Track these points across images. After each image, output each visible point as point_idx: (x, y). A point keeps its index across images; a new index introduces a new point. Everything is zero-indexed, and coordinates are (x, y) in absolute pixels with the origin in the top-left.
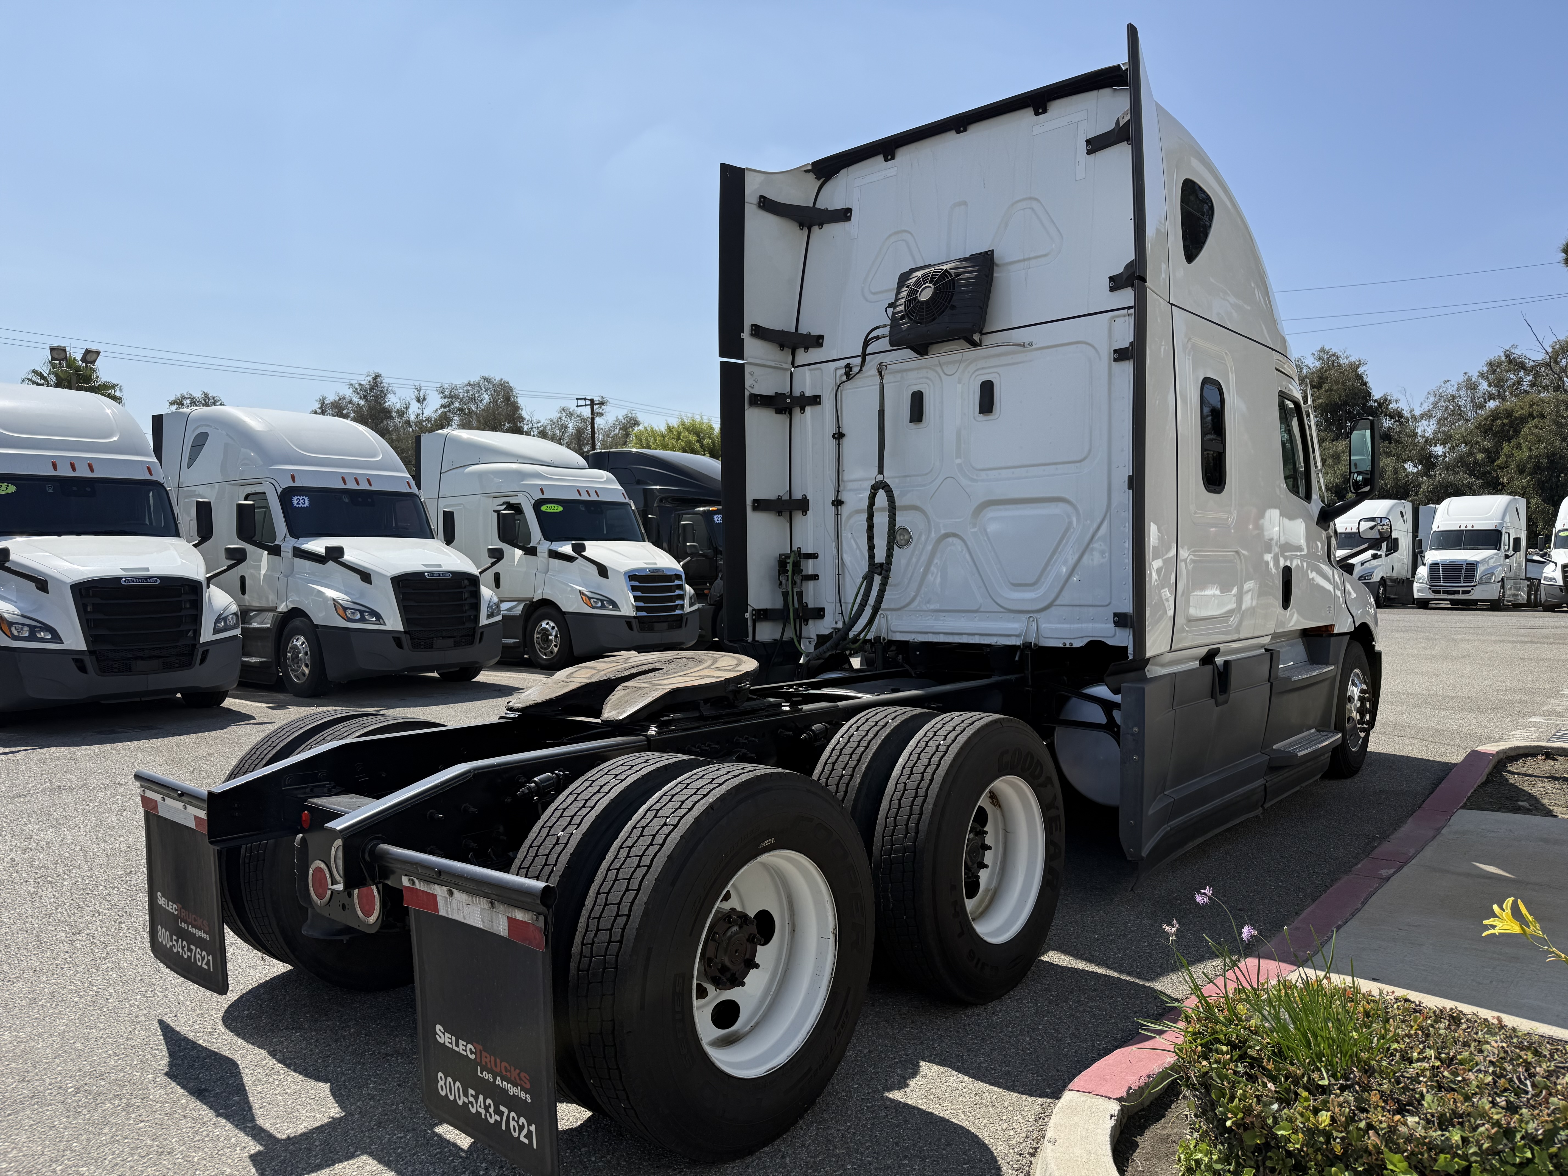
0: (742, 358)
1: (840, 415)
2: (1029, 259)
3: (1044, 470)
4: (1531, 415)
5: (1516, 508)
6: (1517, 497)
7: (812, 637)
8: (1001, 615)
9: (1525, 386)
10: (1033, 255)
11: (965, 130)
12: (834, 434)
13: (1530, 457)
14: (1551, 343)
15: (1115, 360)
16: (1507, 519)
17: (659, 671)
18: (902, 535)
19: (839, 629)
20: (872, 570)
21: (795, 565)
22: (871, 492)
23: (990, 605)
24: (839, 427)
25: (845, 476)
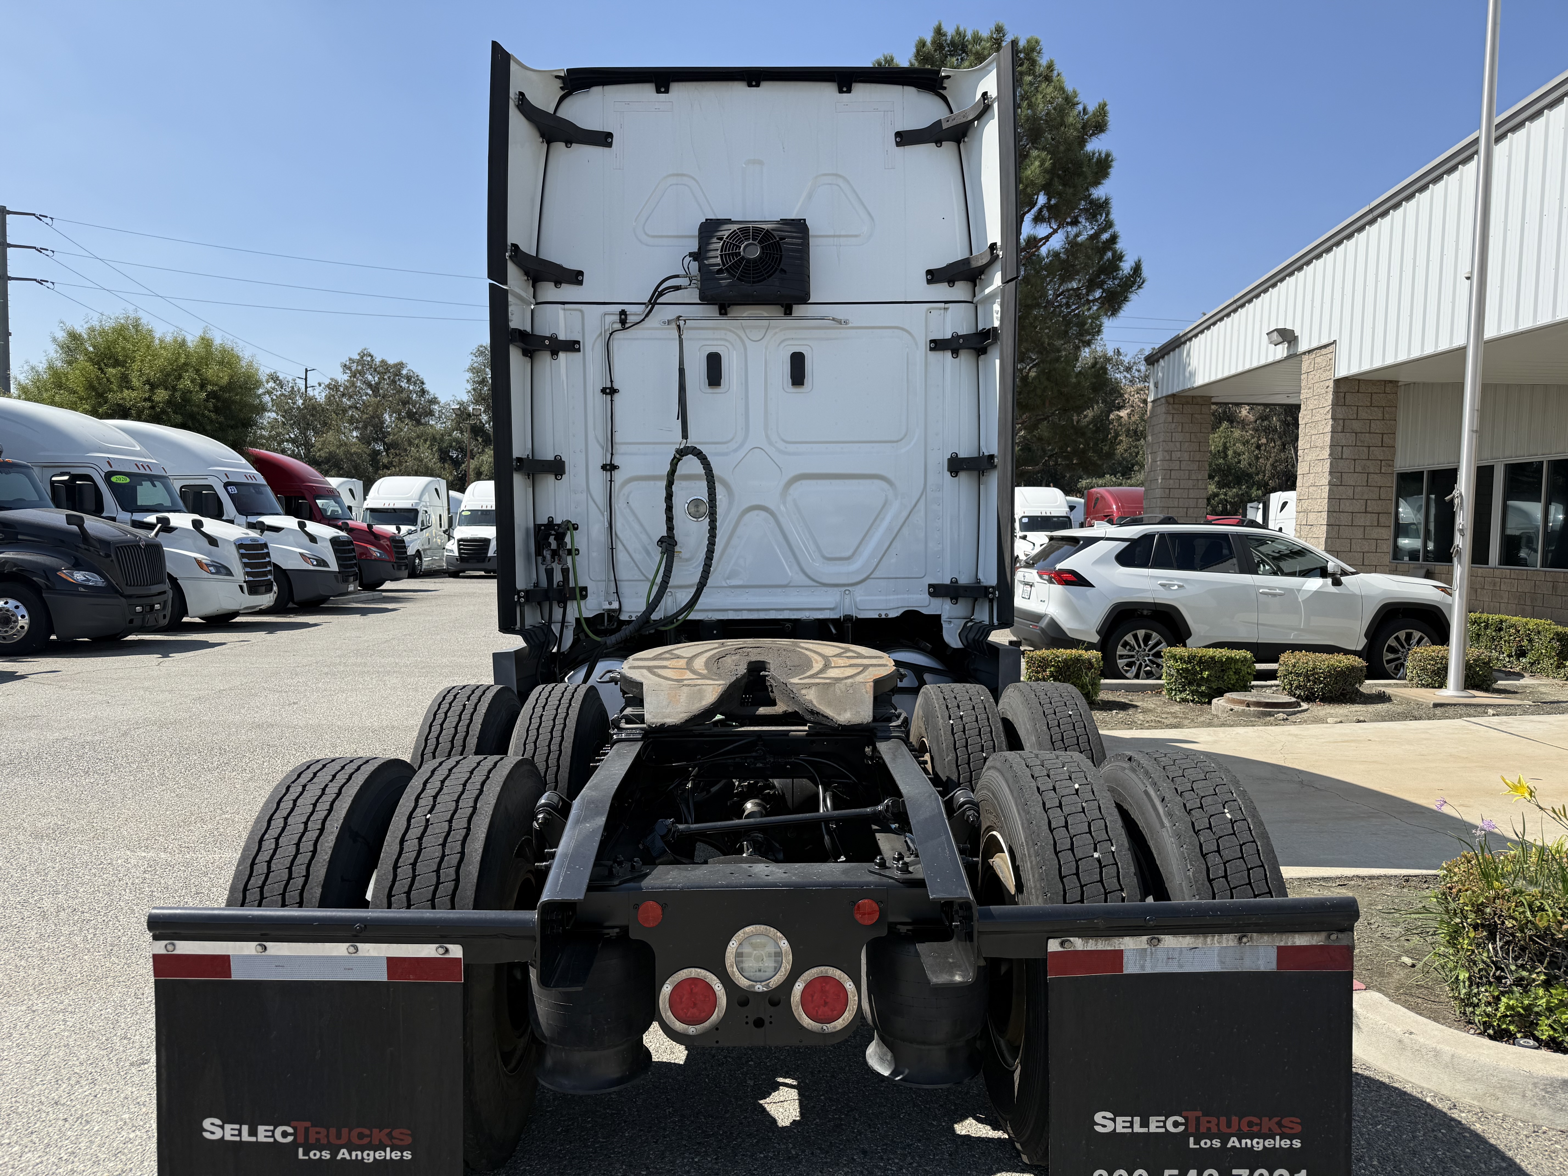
0: (506, 283)
1: (612, 368)
2: (839, 236)
3: (860, 447)
7: (570, 621)
8: (815, 589)
11: (758, 85)
12: (603, 389)
15: (931, 349)
17: (768, 666)
18: (697, 506)
19: (614, 611)
20: (668, 544)
21: (560, 538)
22: (675, 457)
23: (802, 579)
24: (612, 381)
25: (618, 438)
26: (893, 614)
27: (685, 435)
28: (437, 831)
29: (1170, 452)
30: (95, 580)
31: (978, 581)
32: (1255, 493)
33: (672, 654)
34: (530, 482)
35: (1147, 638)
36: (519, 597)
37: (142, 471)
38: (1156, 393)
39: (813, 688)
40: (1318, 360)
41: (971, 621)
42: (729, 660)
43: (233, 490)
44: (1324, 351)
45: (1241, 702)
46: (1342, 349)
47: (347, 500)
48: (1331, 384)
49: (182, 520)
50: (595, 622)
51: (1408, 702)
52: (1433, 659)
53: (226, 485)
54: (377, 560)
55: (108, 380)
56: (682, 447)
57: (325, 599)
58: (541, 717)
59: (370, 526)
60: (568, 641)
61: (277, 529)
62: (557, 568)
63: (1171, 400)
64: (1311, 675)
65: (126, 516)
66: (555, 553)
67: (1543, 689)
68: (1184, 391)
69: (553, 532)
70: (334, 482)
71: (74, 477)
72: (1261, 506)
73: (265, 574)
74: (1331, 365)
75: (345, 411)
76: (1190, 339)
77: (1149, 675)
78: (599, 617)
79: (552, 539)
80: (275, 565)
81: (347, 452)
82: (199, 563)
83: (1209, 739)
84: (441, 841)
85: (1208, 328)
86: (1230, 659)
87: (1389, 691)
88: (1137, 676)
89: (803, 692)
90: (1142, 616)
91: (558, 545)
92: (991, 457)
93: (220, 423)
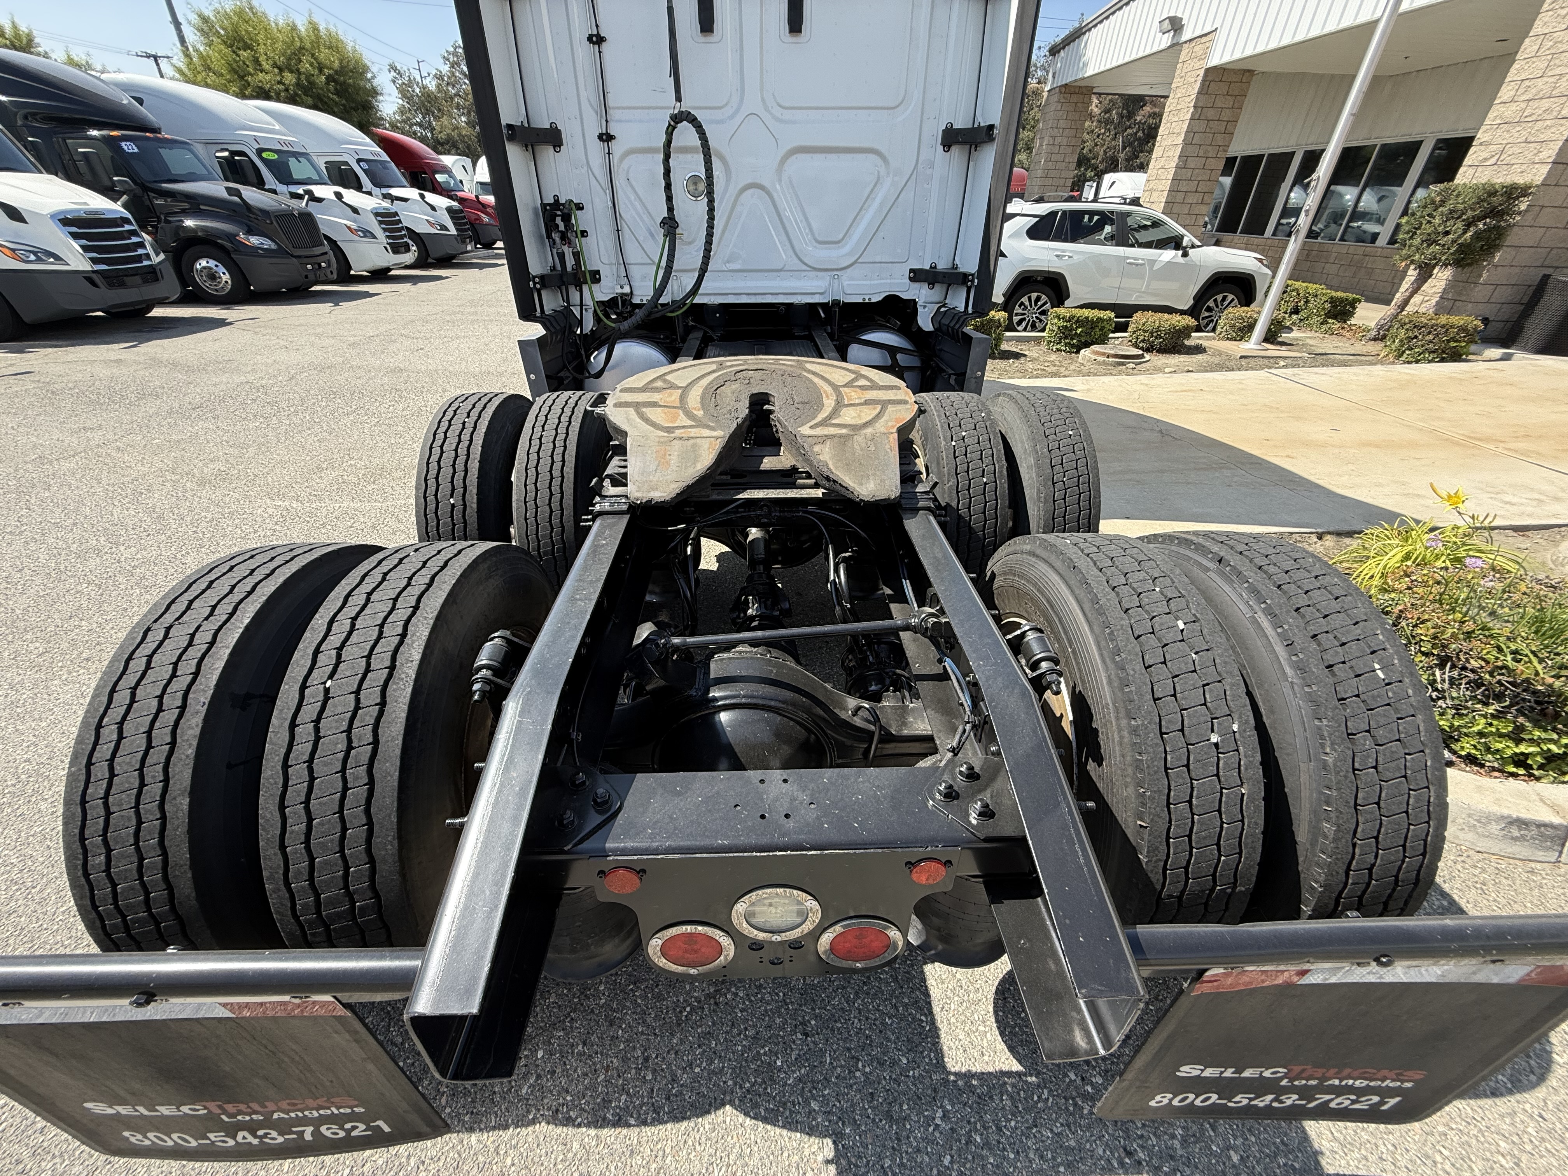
1: (596, 8)
7: (589, 304)
8: (805, 274)
12: (589, 37)
17: (772, 399)
18: (695, 184)
19: (626, 294)
20: (670, 225)
21: (566, 218)
22: (670, 125)
23: (795, 263)
24: (597, 26)
25: (611, 103)
26: (876, 299)
27: (679, 99)
28: (340, 709)
29: (1054, 137)
30: (267, 244)
31: (954, 267)
32: (1090, 174)
33: (665, 381)
34: (529, 154)
35: (1038, 299)
36: (535, 283)
37: (285, 148)
38: (1053, 83)
39: (828, 443)
40: (1197, 49)
41: (944, 306)
42: (727, 390)
43: (365, 166)
44: (1204, 40)
45: (1103, 354)
46: (1221, 38)
47: (459, 174)
48: (1202, 73)
49: (325, 191)
50: (609, 305)
51: (1220, 353)
52: (1243, 318)
53: (359, 161)
54: (487, 224)
55: (244, 63)
56: (676, 112)
57: (454, 257)
58: (540, 439)
59: (477, 197)
60: (589, 324)
61: (405, 200)
62: (568, 251)
63: (1063, 90)
64: (1155, 332)
65: (281, 188)
66: (564, 237)
67: (1311, 342)
68: (1075, 81)
69: (559, 213)
70: (448, 160)
71: (233, 153)
72: (1095, 184)
73: (402, 237)
74: (1206, 55)
75: (452, 99)
76: (1090, 30)
77: (1034, 327)
78: (613, 300)
79: (558, 220)
80: (407, 228)
81: (460, 134)
82: (349, 228)
83: (1085, 387)
84: (344, 725)
85: (1107, 18)
86: (1099, 319)
87: (1205, 343)
88: (1025, 330)
89: (817, 449)
90: (1036, 281)
91: (566, 227)
92: (991, 127)
93: (343, 105)
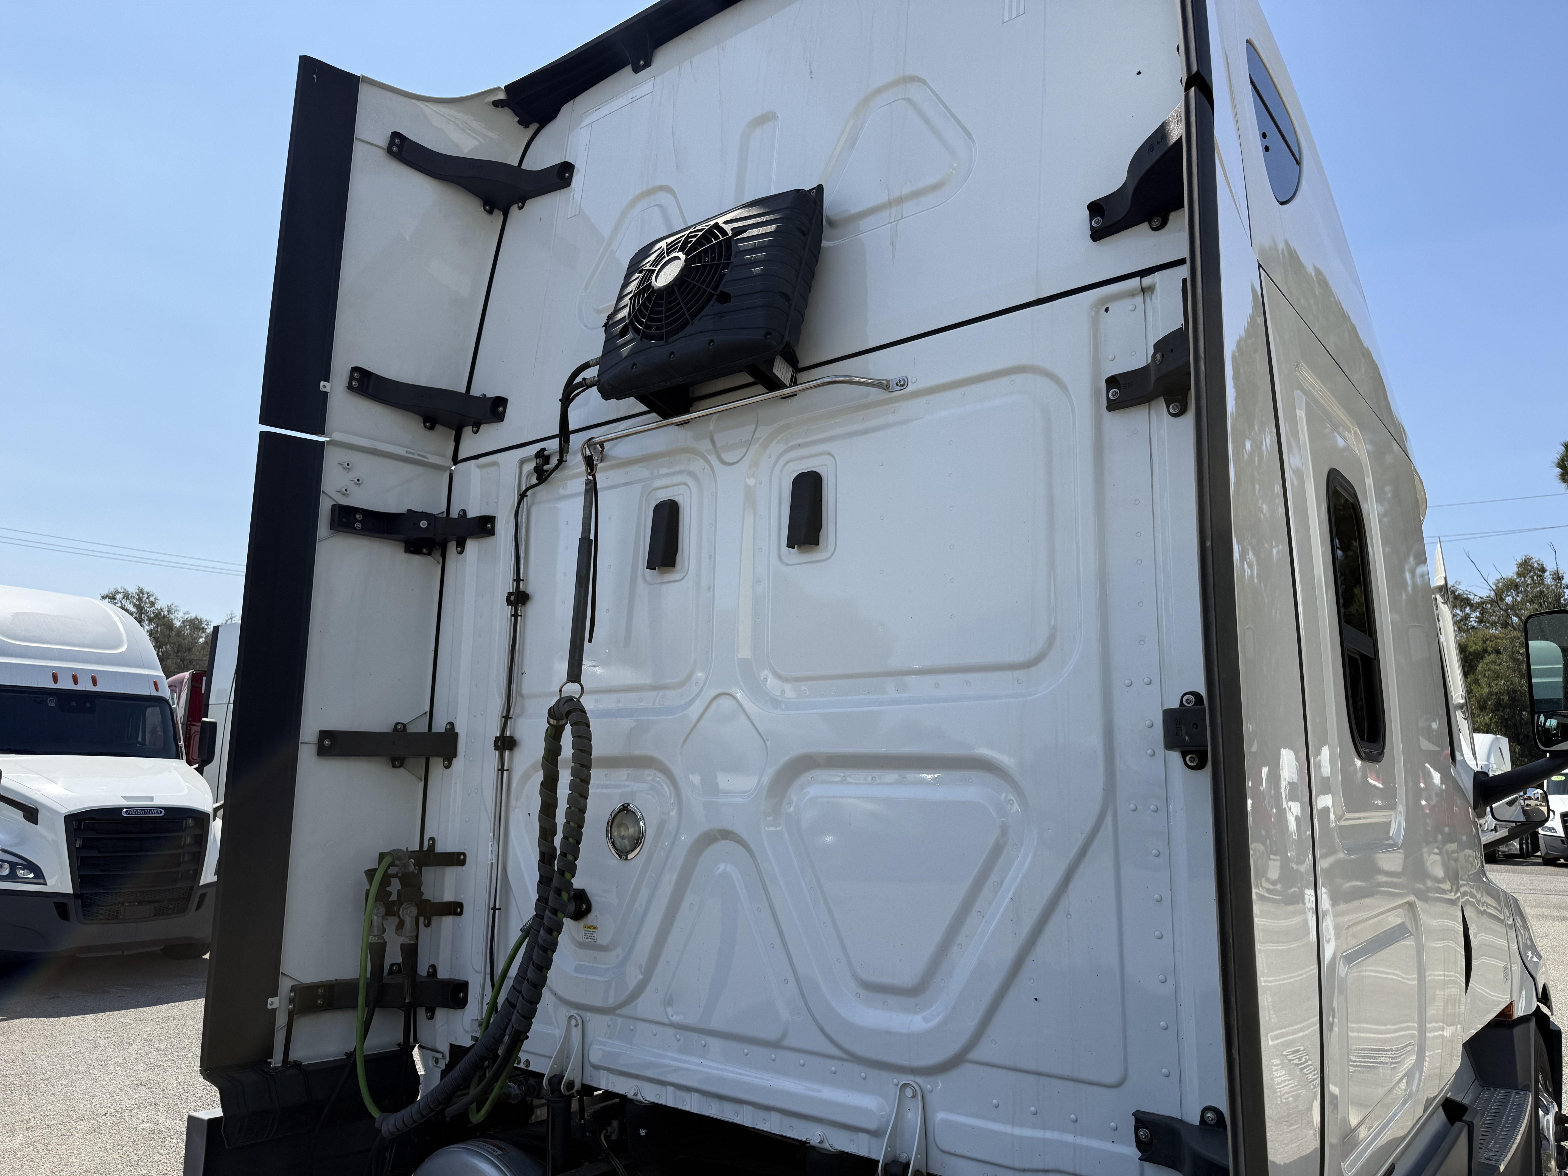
0: (321, 432)
1: (522, 555)
2: (900, 201)
3: (937, 685)
4: (1485, 650)
5: (1500, 748)
6: (1498, 736)
7: (440, 1048)
8: (833, 1066)
9: (1473, 622)
10: (907, 190)
12: (510, 594)
13: (1491, 693)
14: (1494, 581)
15: (1112, 406)
16: (1492, 760)
18: (623, 826)
22: (549, 722)
23: (809, 1035)
24: (518, 581)
